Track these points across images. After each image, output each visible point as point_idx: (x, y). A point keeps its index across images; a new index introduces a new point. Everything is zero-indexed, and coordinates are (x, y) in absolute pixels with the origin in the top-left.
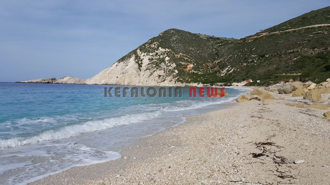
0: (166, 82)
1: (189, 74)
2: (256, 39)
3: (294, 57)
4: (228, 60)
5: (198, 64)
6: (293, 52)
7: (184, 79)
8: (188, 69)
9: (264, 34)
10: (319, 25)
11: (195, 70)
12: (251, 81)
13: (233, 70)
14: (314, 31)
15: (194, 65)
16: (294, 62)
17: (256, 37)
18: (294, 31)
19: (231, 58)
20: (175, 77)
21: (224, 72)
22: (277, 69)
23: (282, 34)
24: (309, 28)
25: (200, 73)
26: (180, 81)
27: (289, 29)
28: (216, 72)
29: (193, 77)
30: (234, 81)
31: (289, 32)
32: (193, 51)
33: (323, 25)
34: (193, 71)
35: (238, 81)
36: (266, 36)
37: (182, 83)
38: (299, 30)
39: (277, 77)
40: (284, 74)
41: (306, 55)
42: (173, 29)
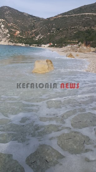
0: (2, 42)
1: (17, 37)
2: (55, 19)
3: (75, 31)
4: (40, 30)
5: (22, 31)
6: (74, 28)
7: (14, 40)
8: (16, 34)
9: (60, 16)
10: (88, 14)
11: (21, 35)
12: (52, 44)
13: (42, 37)
14: (86, 17)
15: (20, 32)
16: (75, 34)
17: (55, 18)
18: (75, 16)
19: (41, 29)
20: (8, 39)
21: (37, 38)
22: (65, 38)
23: (69, 17)
24: (83, 15)
25: (24, 37)
26: (11, 42)
27: (73, 14)
28: (33, 37)
29: (19, 40)
30: (43, 44)
31: (73, 16)
32: (19, 22)
33: (90, 14)
34: (19, 36)
35: (45, 44)
36: (61, 17)
37: (13, 43)
38: (78, 15)
39: (65, 42)
40: (69, 41)
41: (80, 30)
42: (6, 7)
